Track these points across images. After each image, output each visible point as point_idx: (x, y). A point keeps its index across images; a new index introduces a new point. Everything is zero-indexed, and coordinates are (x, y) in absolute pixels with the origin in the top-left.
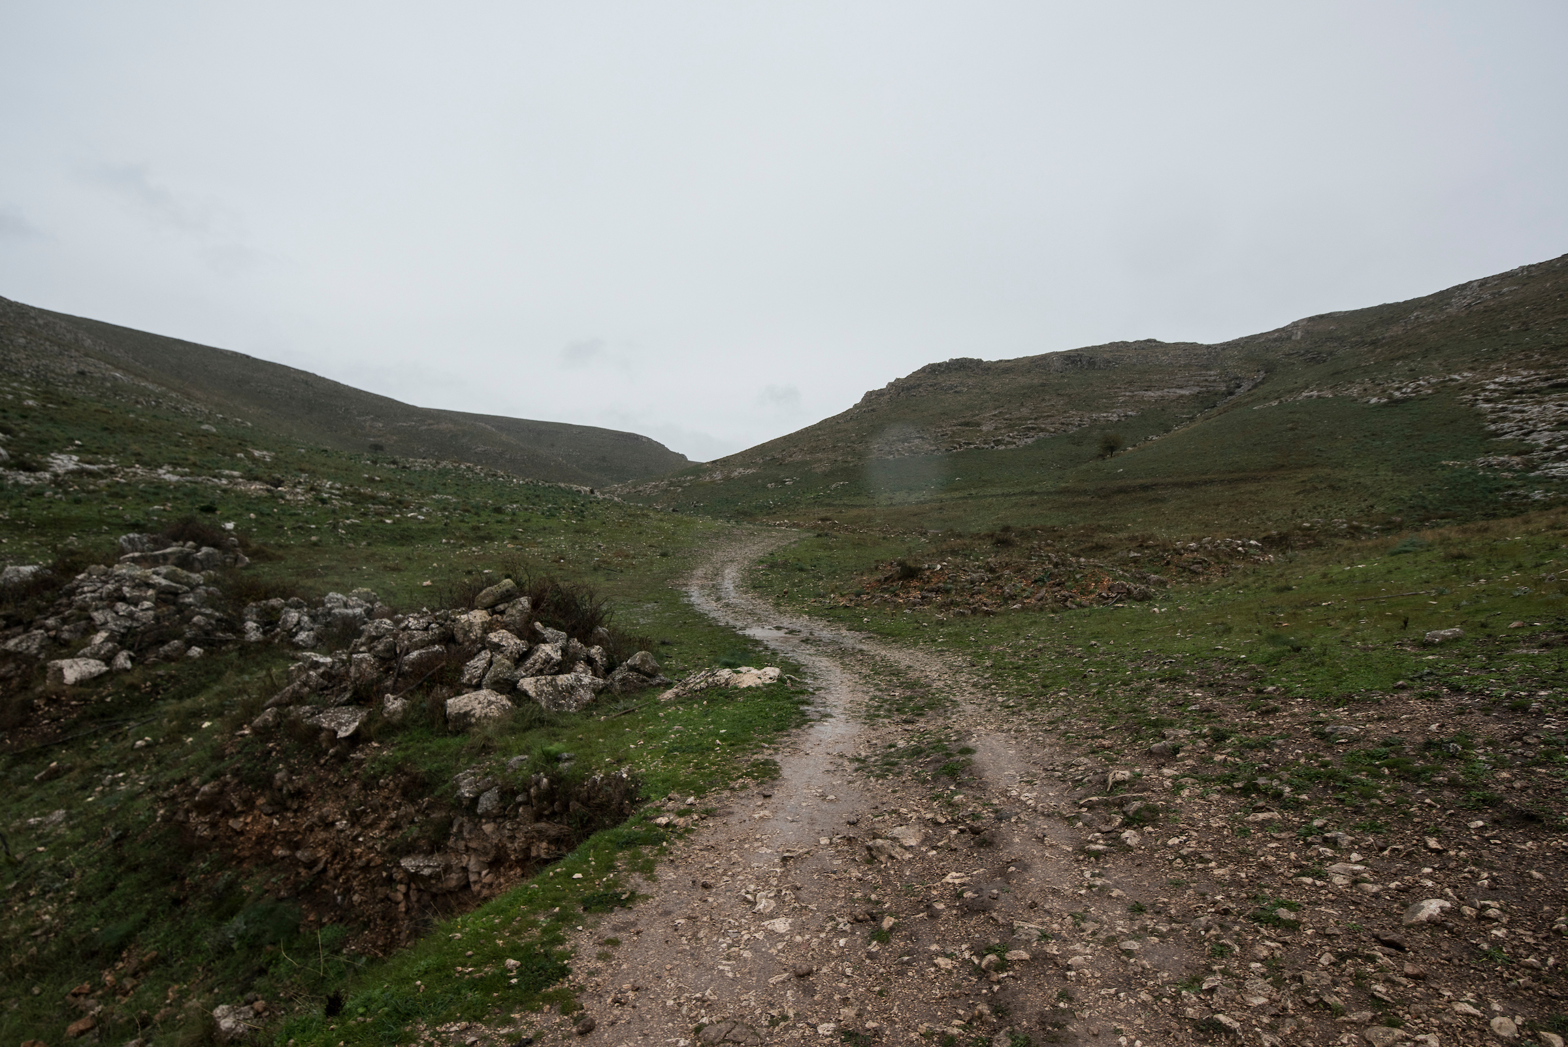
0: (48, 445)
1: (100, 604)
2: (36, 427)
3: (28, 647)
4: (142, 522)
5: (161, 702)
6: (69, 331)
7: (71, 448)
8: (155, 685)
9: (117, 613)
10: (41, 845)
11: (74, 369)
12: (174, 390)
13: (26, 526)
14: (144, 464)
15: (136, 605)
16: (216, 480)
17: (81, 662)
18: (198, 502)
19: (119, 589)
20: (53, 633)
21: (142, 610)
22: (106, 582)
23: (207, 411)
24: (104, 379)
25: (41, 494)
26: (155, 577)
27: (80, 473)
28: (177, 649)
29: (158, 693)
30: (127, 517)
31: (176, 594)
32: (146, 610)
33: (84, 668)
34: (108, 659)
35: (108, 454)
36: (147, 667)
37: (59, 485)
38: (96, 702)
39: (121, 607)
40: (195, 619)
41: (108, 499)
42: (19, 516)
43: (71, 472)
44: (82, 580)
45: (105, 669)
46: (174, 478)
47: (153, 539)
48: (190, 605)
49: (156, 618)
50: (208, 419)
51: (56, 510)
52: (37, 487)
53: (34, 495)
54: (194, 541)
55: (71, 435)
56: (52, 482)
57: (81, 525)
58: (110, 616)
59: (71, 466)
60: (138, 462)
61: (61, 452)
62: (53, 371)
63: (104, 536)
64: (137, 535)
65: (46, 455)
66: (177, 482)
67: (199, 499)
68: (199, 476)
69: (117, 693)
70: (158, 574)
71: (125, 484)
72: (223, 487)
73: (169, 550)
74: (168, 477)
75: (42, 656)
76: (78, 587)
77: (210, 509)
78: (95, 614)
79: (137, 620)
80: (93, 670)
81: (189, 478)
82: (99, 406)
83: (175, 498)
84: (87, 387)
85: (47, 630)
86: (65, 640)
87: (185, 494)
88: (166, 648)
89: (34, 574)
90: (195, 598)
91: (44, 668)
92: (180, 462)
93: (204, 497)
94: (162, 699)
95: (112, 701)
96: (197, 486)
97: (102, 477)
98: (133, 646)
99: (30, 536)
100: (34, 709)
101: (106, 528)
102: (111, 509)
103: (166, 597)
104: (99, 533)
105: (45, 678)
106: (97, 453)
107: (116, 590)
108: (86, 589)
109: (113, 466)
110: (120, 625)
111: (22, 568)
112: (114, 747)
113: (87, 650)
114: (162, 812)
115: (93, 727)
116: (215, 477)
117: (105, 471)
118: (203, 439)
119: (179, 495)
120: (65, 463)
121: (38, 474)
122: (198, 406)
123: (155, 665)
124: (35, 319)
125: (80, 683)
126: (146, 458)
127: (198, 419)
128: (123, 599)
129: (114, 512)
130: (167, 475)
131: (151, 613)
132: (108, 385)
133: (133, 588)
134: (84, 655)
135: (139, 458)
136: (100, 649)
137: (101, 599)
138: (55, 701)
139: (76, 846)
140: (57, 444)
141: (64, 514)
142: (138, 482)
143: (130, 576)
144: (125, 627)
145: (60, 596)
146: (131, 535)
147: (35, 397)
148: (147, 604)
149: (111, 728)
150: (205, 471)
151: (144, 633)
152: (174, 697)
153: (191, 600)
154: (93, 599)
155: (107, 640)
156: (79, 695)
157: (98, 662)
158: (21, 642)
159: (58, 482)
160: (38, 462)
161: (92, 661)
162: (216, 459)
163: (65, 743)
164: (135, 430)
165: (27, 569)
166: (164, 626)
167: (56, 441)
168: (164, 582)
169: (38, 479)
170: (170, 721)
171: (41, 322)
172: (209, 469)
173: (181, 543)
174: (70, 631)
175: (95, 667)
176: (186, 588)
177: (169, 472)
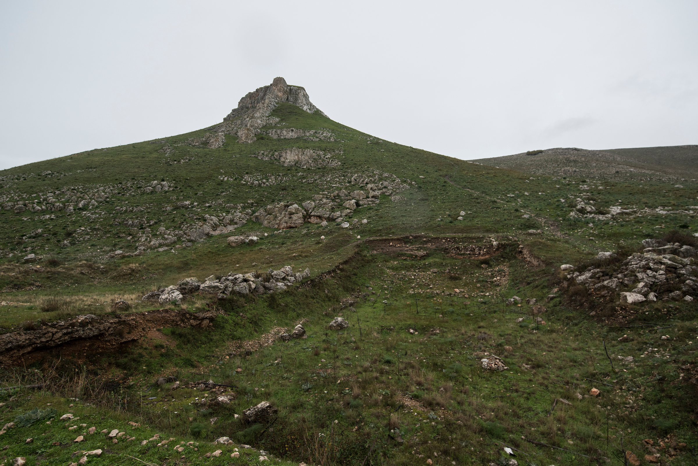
0: (608, 204)
1: (640, 270)
2: (604, 197)
3: (612, 285)
4: (651, 234)
5: (672, 320)
6: (611, 156)
7: (617, 204)
8: (668, 311)
9: (648, 275)
10: (625, 369)
11: (614, 171)
12: (657, 171)
13: (604, 236)
14: (649, 207)
15: (656, 272)
16: (686, 212)
17: (634, 294)
18: (678, 223)
19: (647, 264)
20: (621, 280)
21: (659, 275)
22: (642, 261)
23: (676, 178)
24: (627, 173)
25: (608, 223)
26: (664, 259)
27: (622, 214)
28: (678, 295)
29: (671, 315)
30: (644, 231)
31: (675, 268)
32: (661, 275)
33: (635, 297)
34: (646, 295)
35: (633, 204)
36: (664, 301)
37: (614, 219)
38: (641, 313)
39: (649, 272)
40: (687, 282)
41: (635, 224)
42: (601, 232)
43: (619, 214)
44: (631, 259)
45: (644, 299)
46: (665, 212)
47: (658, 241)
48: (684, 274)
49: (667, 279)
50: (677, 181)
51: (614, 230)
52: (606, 220)
53: (605, 224)
54: (679, 242)
55: (617, 198)
56: (612, 218)
57: (625, 236)
58: (645, 276)
59: (618, 211)
60: (646, 206)
61: (614, 206)
62: (606, 174)
63: (634, 240)
64: (650, 240)
65: (608, 207)
66: (666, 214)
67: (679, 222)
68: (677, 210)
69: (650, 311)
70: (666, 258)
71: (641, 217)
72: (691, 215)
73: (666, 247)
74: (661, 212)
75: (617, 289)
76: (629, 262)
77: (685, 226)
78: (638, 274)
79: (657, 279)
80: (639, 299)
81: (672, 212)
82: (627, 184)
83: (666, 222)
84: (620, 177)
85: (619, 279)
86: (626, 284)
87: (671, 220)
88: (673, 294)
89: (610, 256)
90: (686, 271)
91: (619, 295)
92: (667, 204)
93: (680, 220)
94: (672, 318)
95: (648, 314)
96: (677, 215)
97: (631, 215)
98: (656, 291)
99: (605, 240)
100: (616, 311)
101: (635, 236)
102: (637, 228)
103: (670, 269)
104: (632, 239)
105: (619, 299)
106: (628, 205)
107: (646, 264)
108: (633, 263)
109: (635, 209)
110: (649, 281)
111: (605, 253)
112: (652, 336)
113: (636, 289)
114: (682, 375)
115: (641, 324)
116: (686, 210)
117: (632, 212)
118: (677, 192)
119: (667, 220)
120: (616, 210)
121: (606, 215)
122: (671, 177)
123: (667, 301)
124: (598, 155)
125: (634, 303)
126: (650, 205)
127: (671, 183)
128: (650, 269)
129: (638, 230)
130: (660, 211)
131: (664, 276)
132: (628, 175)
133: (654, 264)
134: (635, 292)
135: (646, 205)
136: (641, 290)
137: (640, 268)
138: (625, 309)
139: (641, 375)
140: (612, 203)
141: (618, 231)
142: (647, 215)
143: (652, 258)
144: (652, 282)
145: (622, 265)
146: (647, 240)
147: (602, 184)
148: (661, 272)
149: (648, 327)
150: (680, 208)
151: (661, 285)
152: (678, 319)
153: (684, 272)
154: (637, 268)
155: (644, 286)
156: (634, 309)
157: (641, 296)
158: (609, 283)
159: (614, 218)
160: (606, 211)
161: (639, 295)
162: (685, 201)
163: (629, 328)
164: (643, 192)
165: (608, 254)
166: (671, 283)
167: (611, 201)
168: (669, 262)
169: (607, 218)
170: (679, 331)
171: (600, 155)
172: (682, 206)
173: (672, 243)
174: (628, 280)
175: (640, 298)
176: (681, 266)
177: (661, 210)
